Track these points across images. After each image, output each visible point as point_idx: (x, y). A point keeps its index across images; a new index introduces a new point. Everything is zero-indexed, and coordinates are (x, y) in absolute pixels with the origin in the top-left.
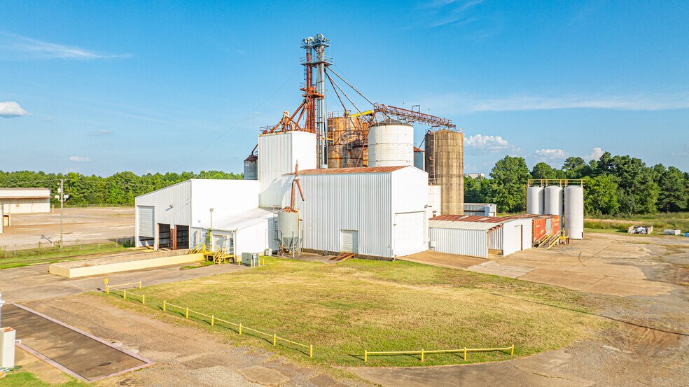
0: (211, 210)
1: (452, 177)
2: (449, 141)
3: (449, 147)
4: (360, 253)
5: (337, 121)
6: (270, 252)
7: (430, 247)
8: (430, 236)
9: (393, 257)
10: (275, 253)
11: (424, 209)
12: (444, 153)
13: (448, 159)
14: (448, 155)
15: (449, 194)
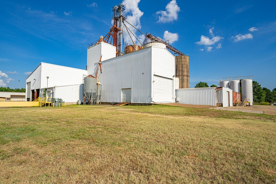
0: (48, 78)
1: (184, 76)
2: (183, 59)
3: (183, 62)
4: (132, 102)
5: (129, 48)
6: (80, 103)
7: (176, 101)
8: (176, 95)
9: (152, 103)
10: (82, 104)
11: (172, 78)
12: (180, 65)
13: (182, 67)
14: (182, 66)
15: (182, 84)
